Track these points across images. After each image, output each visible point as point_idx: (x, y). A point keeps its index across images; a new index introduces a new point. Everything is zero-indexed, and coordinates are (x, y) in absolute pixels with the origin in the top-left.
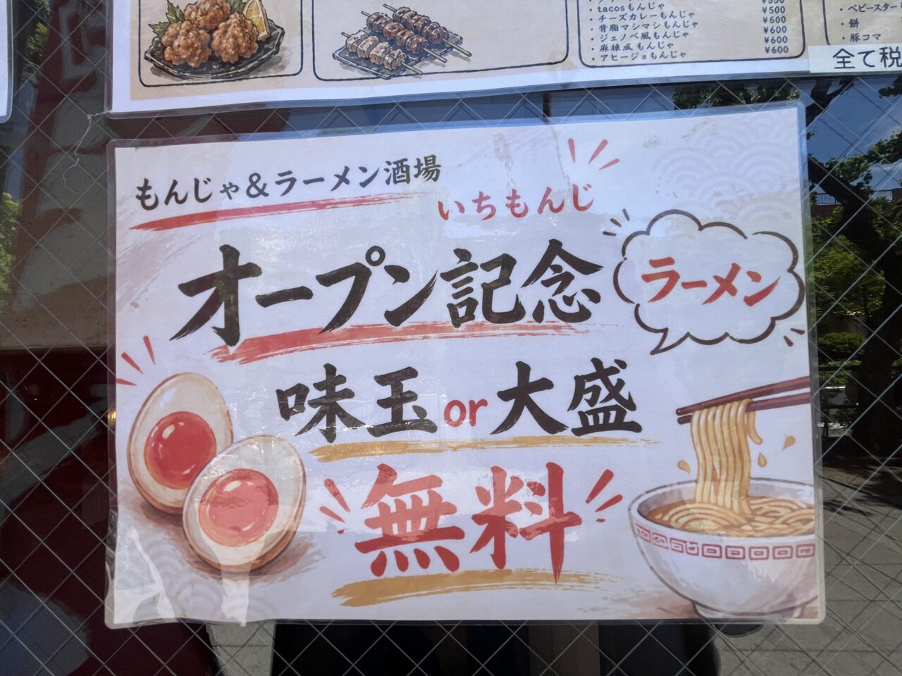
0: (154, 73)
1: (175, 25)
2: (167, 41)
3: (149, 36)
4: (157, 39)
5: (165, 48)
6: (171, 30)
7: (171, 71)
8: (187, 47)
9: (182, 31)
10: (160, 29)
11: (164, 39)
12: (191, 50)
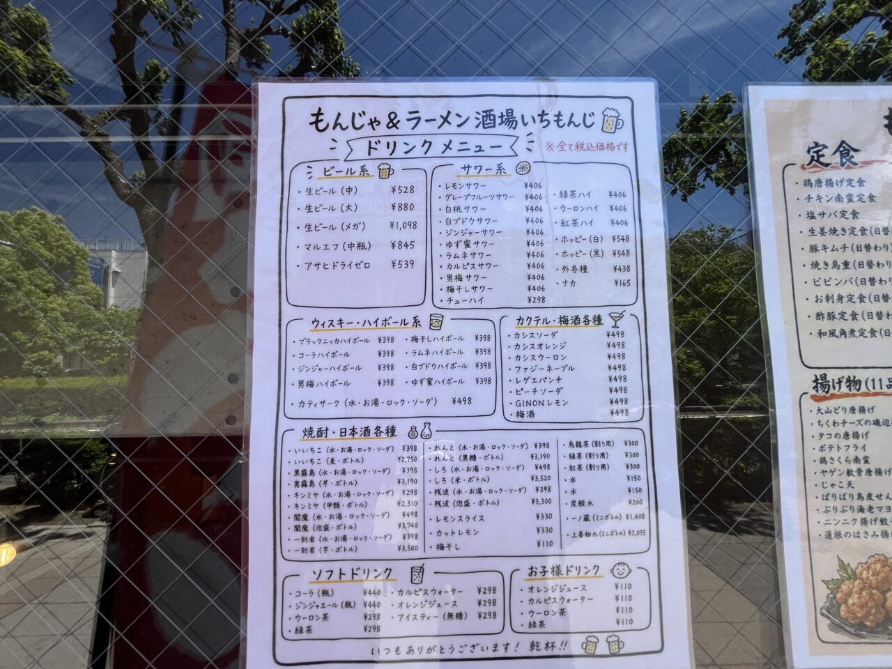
0: (831, 630)
1: (847, 582)
2: (841, 598)
3: (823, 592)
4: (831, 596)
5: (840, 605)
6: (844, 587)
7: (848, 628)
8: (862, 606)
9: (855, 589)
10: (834, 586)
11: (839, 595)
12: (865, 609)
